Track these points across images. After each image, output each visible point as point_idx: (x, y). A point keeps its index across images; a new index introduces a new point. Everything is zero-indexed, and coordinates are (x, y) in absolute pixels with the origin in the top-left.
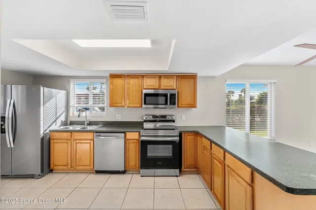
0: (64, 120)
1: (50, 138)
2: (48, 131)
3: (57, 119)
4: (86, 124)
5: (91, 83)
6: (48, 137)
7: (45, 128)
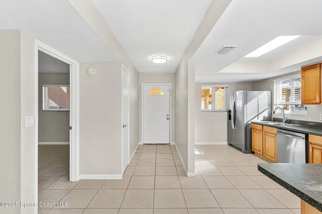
0: (267, 116)
1: (251, 128)
2: (250, 122)
3: (258, 114)
4: (284, 122)
5: (292, 79)
6: (250, 127)
7: (248, 120)
